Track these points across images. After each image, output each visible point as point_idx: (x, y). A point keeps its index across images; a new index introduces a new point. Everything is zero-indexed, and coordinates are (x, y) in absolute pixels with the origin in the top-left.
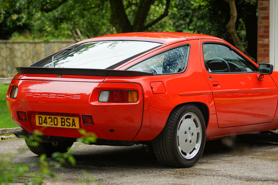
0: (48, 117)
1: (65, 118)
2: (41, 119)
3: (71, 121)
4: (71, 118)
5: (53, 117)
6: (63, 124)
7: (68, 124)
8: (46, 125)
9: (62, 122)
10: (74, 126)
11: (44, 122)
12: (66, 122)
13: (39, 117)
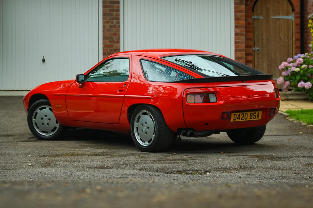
0: (241, 113)
1: (253, 113)
2: (235, 116)
3: (256, 115)
4: (257, 112)
5: (244, 113)
6: (251, 117)
7: (255, 117)
8: (239, 120)
9: (250, 116)
10: (258, 118)
11: (238, 118)
12: (253, 116)
13: (234, 115)
